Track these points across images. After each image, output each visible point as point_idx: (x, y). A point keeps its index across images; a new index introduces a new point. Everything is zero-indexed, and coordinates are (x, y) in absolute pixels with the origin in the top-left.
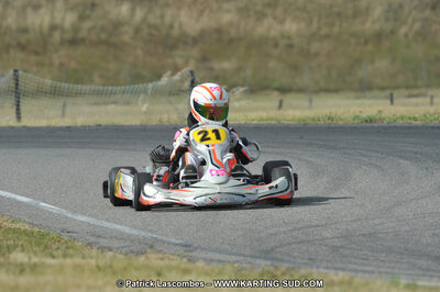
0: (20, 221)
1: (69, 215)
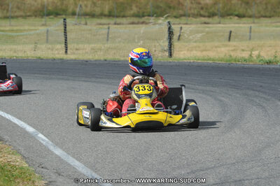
0: (18, 152)
1: (52, 148)
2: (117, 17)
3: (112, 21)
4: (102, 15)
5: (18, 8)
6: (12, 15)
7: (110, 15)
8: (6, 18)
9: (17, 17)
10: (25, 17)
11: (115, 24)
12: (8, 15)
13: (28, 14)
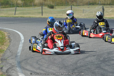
2: (112, 5)
3: (110, 6)
4: (107, 4)
5: (81, 2)
6: (79, 4)
7: (110, 4)
8: (77, 5)
9: (81, 5)
10: (83, 5)
11: (111, 7)
12: (78, 4)
13: (84, 4)
